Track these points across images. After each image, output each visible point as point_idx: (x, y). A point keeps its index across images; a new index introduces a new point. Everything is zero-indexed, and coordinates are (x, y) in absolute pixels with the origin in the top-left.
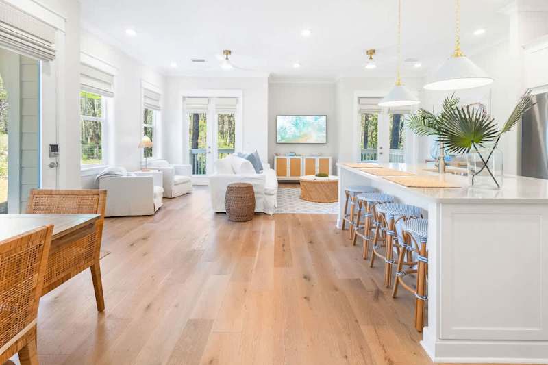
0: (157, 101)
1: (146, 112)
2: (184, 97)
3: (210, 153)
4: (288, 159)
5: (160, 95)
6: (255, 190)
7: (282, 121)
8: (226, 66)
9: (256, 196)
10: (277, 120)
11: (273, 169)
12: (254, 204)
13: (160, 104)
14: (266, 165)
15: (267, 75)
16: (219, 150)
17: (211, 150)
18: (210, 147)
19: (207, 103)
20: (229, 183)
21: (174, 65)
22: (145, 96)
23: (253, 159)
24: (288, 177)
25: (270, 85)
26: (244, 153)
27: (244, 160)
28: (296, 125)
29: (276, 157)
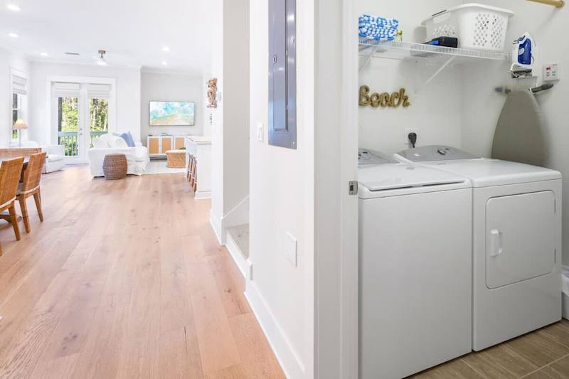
0: (23, 85)
1: (15, 97)
2: (53, 83)
3: (81, 134)
4: (160, 138)
5: (25, 79)
6: (128, 158)
7: (154, 106)
8: (101, 63)
9: (128, 162)
10: (149, 105)
11: (146, 146)
12: (127, 168)
13: (26, 88)
14: (138, 143)
15: (140, 67)
16: (91, 133)
17: (82, 132)
18: (81, 129)
19: (78, 88)
20: (107, 154)
21: (44, 54)
22: (14, 82)
23: (126, 137)
24: (160, 154)
25: (143, 74)
26: (118, 133)
27: (119, 138)
28: (166, 109)
29: (149, 138)
